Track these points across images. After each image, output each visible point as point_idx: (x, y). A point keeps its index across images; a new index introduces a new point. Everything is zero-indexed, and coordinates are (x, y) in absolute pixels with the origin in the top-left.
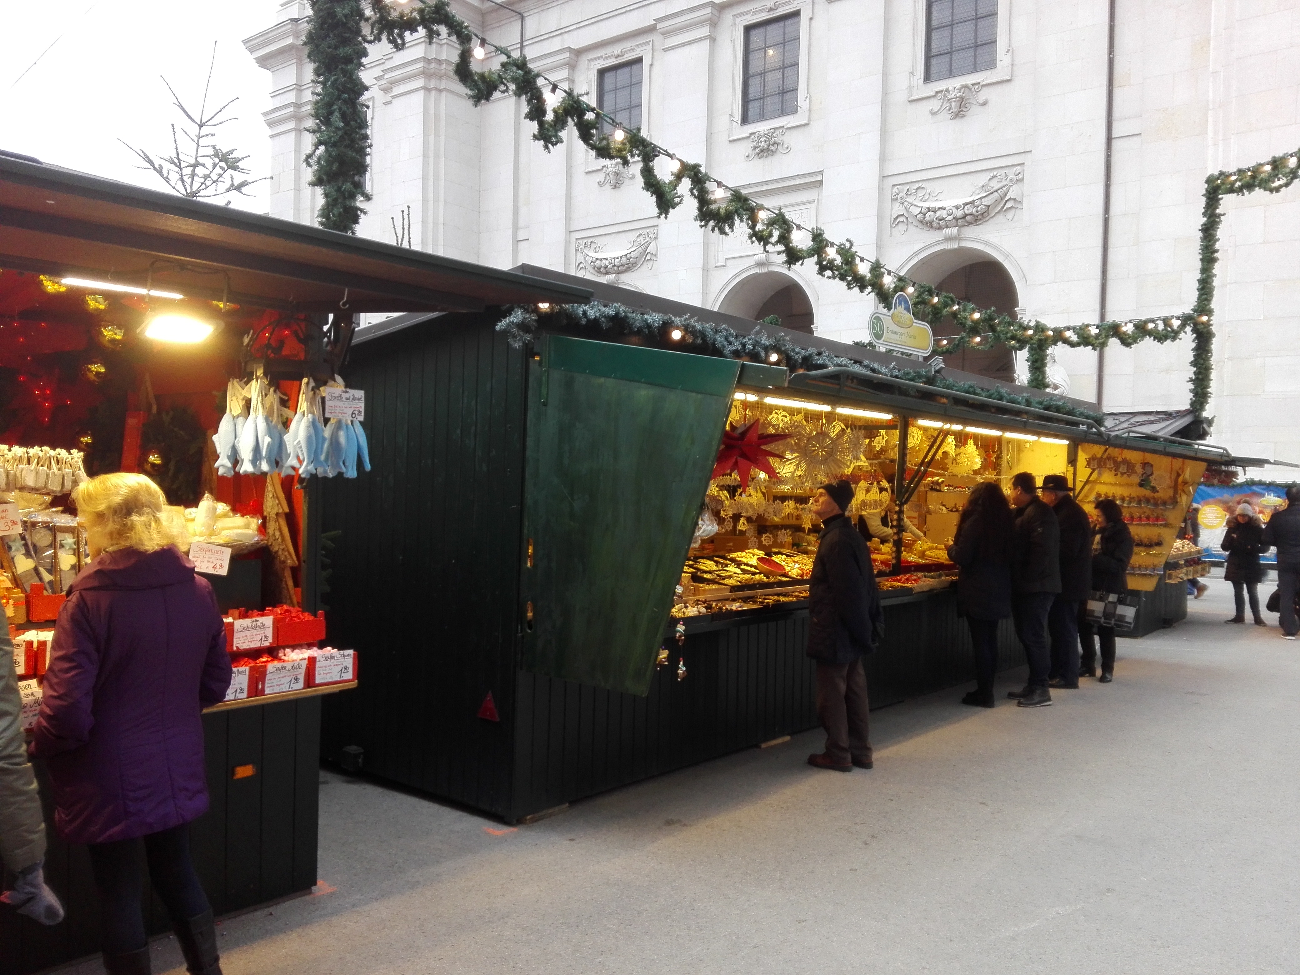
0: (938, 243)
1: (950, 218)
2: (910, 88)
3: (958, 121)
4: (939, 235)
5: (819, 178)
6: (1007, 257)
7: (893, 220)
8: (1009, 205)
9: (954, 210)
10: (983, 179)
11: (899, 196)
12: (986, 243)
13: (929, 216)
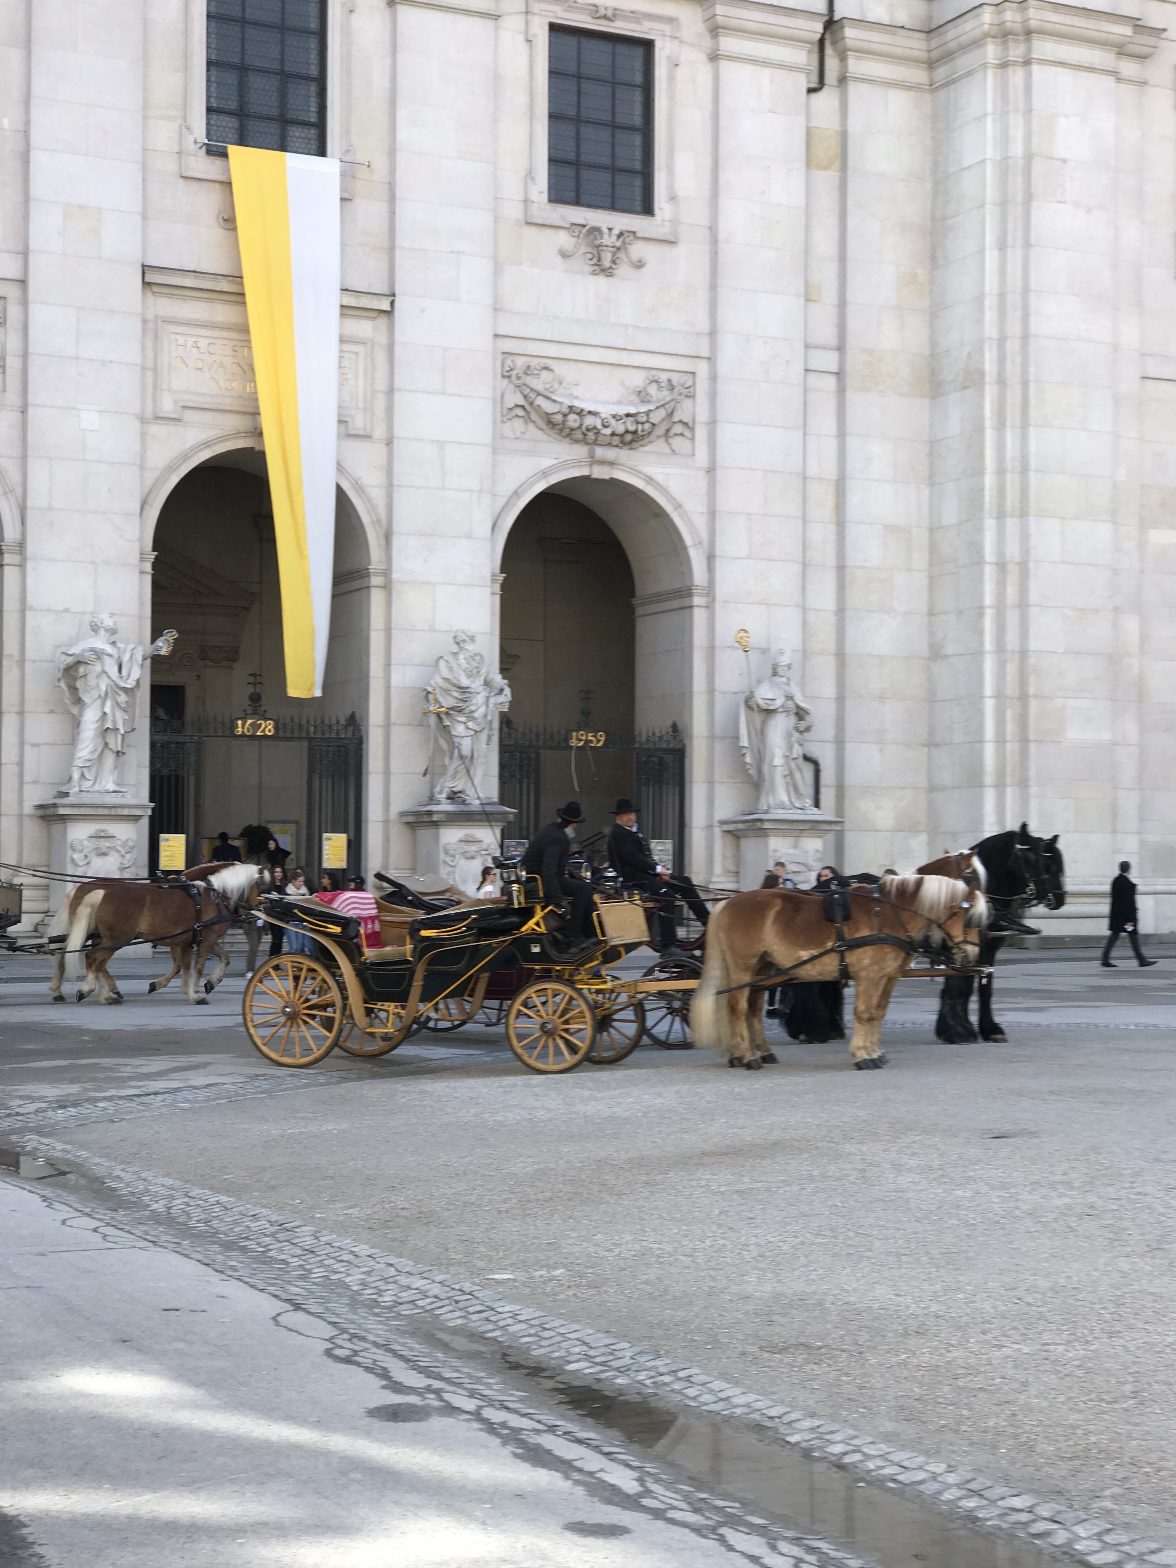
0: (579, 463)
1: (608, 431)
2: (526, 201)
3: (602, 280)
4: (580, 451)
5: (386, 306)
6: (678, 506)
7: (505, 411)
8: (678, 429)
9: (613, 422)
10: (638, 379)
11: (514, 373)
12: (650, 480)
13: (573, 420)
